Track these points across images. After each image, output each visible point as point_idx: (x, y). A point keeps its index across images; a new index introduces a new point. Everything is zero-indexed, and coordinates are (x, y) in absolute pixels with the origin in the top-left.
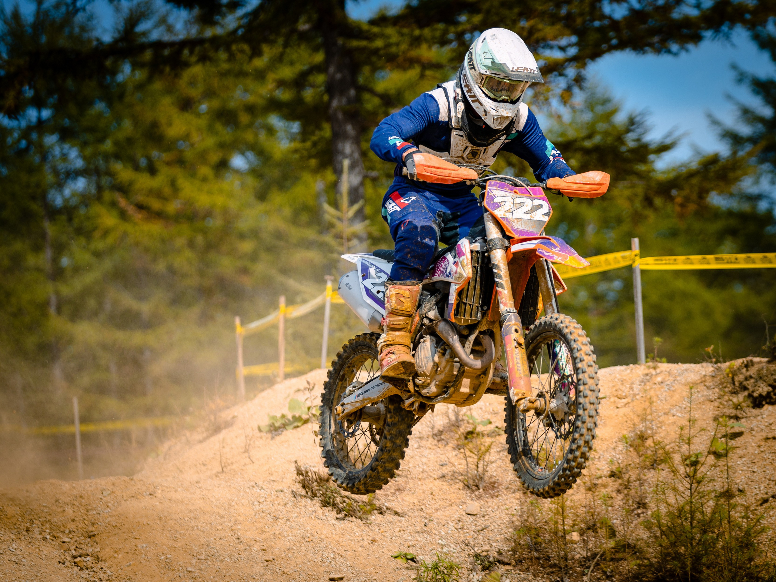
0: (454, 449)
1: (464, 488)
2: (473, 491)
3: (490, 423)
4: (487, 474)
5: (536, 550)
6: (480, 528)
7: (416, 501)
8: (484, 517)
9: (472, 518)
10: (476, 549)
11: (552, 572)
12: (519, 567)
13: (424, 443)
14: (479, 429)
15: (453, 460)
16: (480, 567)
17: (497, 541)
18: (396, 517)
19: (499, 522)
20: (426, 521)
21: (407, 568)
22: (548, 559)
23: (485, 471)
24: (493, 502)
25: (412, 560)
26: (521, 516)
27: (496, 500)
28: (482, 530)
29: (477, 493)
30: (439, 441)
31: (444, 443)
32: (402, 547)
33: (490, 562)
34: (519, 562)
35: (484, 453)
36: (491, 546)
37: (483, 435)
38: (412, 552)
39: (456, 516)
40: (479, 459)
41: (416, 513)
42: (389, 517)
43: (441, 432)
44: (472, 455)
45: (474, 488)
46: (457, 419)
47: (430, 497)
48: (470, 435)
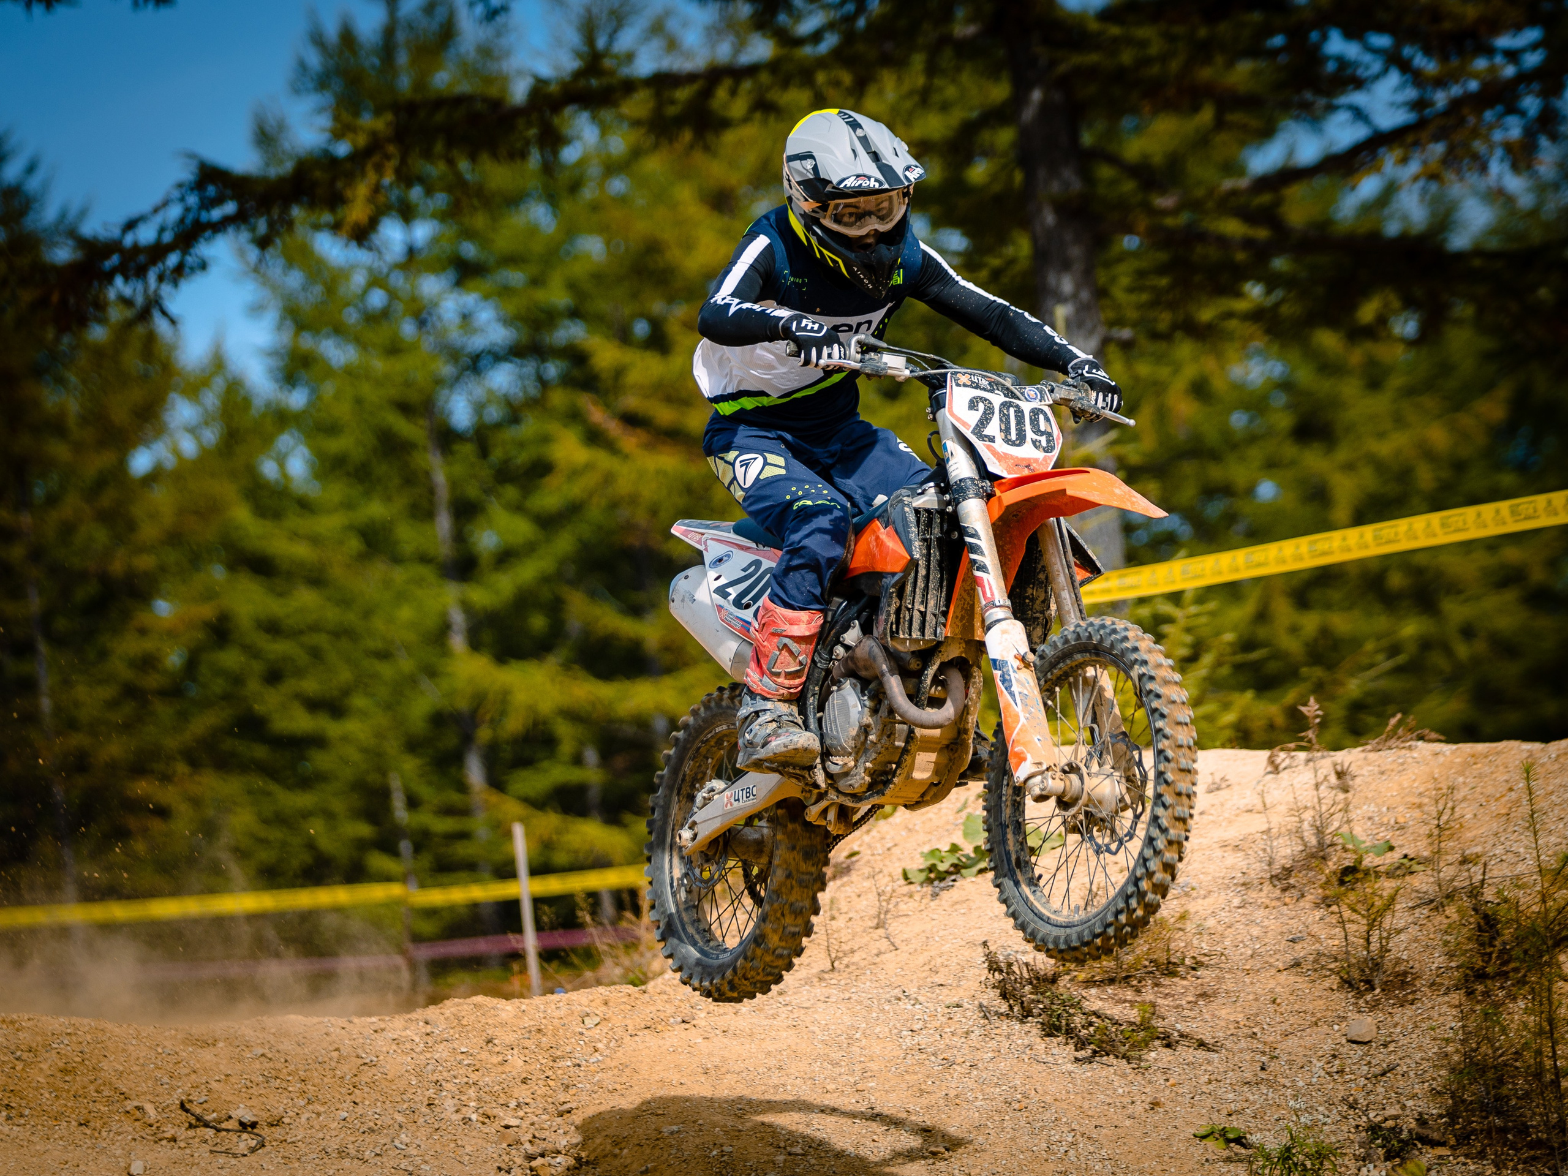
0: (1317, 906)
1: (1340, 988)
2: (1360, 994)
3: (1391, 848)
4: (1389, 957)
5: (1499, 1113)
6: (1377, 1070)
7: (1240, 1017)
8: (1385, 1046)
9: (1360, 1050)
10: (1372, 1115)
11: (1534, 1158)
12: (1464, 1149)
13: (1253, 895)
14: (1369, 861)
15: (1315, 929)
16: (1381, 1152)
17: (1414, 1096)
18: (1201, 1054)
19: (1418, 1056)
20: (1264, 1059)
21: (1228, 1160)
22: (1523, 1130)
23: (1384, 950)
24: (1404, 1016)
25: (1239, 1141)
26: (1463, 1042)
27: (1409, 1011)
28: (1383, 1074)
29: (1369, 997)
30: (1284, 890)
31: (1295, 893)
32: (1215, 1116)
33: (1401, 1141)
34: (1463, 1139)
35: (1381, 913)
36: (1404, 1107)
37: (1377, 875)
38: (1237, 1124)
39: (1328, 1047)
40: (1371, 926)
41: (1243, 1044)
42: (1187, 1053)
43: (1288, 871)
44: (1355, 916)
45: (1363, 987)
46: (1321, 844)
47: (1271, 1008)
48: (1350, 875)
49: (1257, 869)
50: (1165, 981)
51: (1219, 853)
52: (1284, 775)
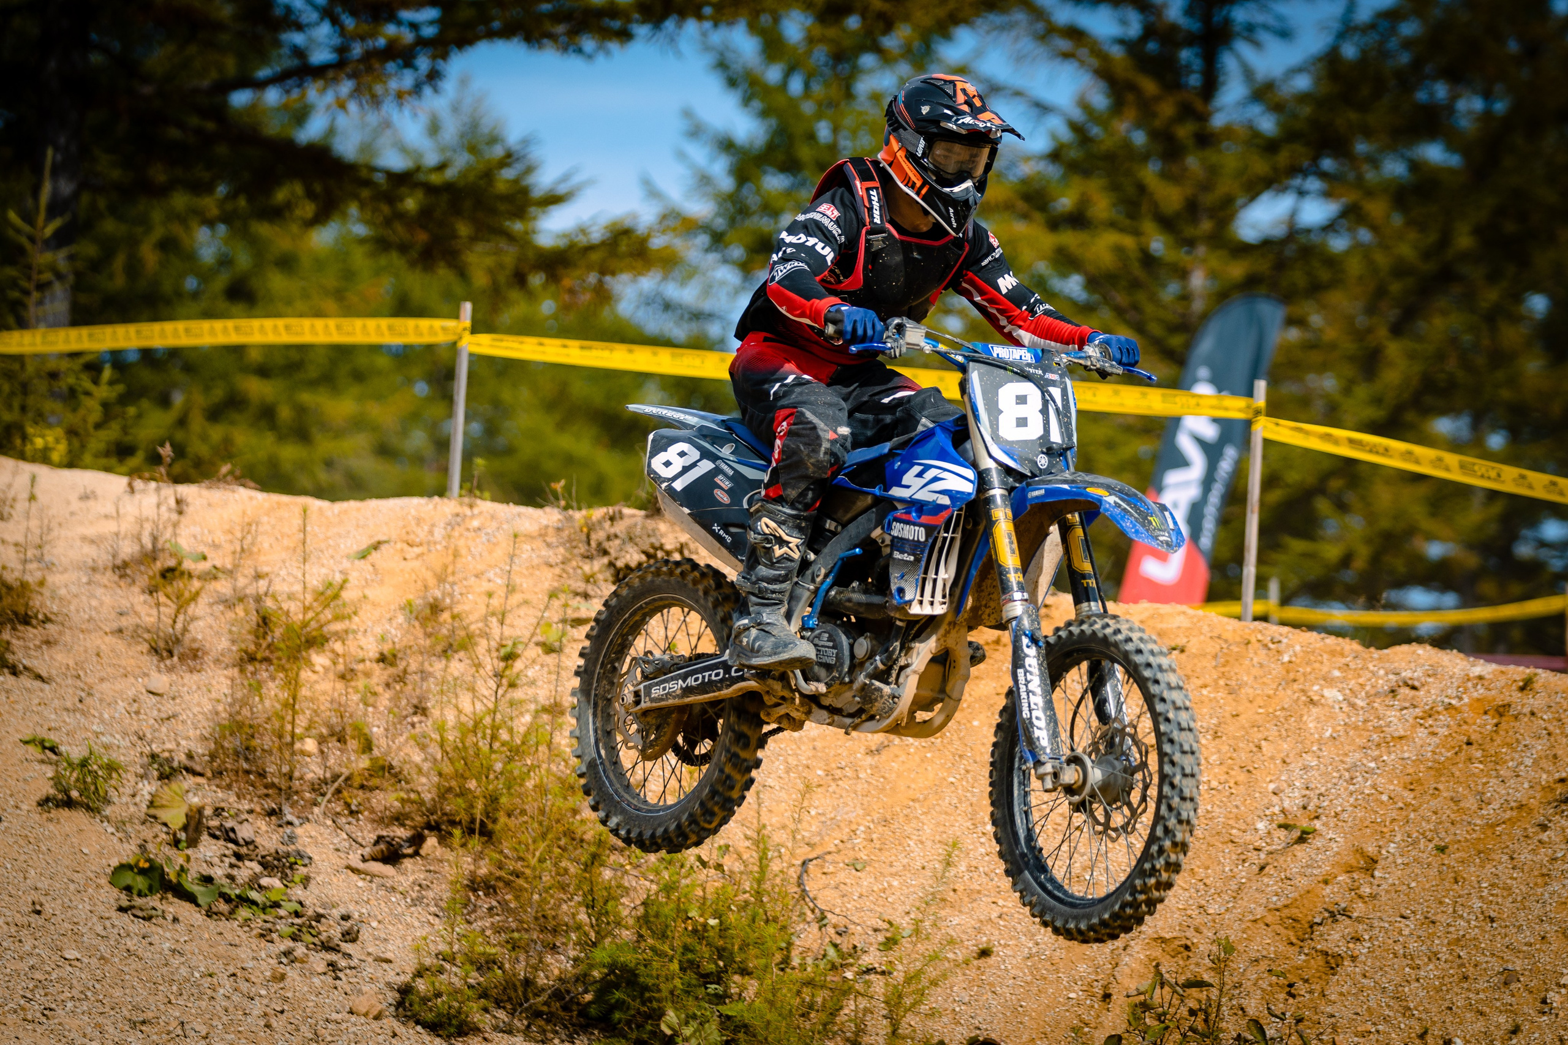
0: (143, 592)
1: (149, 652)
2: (162, 659)
3: (205, 558)
4: (188, 636)
5: (247, 759)
6: (164, 716)
7: (71, 663)
8: (173, 699)
9: (154, 699)
10: (154, 746)
11: (267, 795)
12: (217, 781)
13: (98, 577)
14: (187, 565)
15: (138, 608)
16: (156, 773)
17: (188, 738)
18: (38, 684)
19: (196, 710)
20: (83, 694)
21: (42, 762)
22: (262, 775)
23: (185, 630)
24: (192, 680)
25: (53, 749)
26: (231, 705)
27: (196, 677)
28: (168, 719)
29: (168, 662)
30: (121, 577)
31: (129, 580)
32: (38, 729)
33: (172, 768)
34: (218, 774)
35: (188, 602)
36: (178, 744)
37: (190, 576)
38: (53, 737)
39: (131, 693)
40: (178, 612)
41: (70, 681)
42: (25, 681)
43: (126, 564)
44: (169, 602)
45: (165, 654)
46: (154, 549)
47: (95, 659)
48: (168, 574)
49: (104, 558)
50: (20, 627)
51: (78, 543)
52: (138, 496)
